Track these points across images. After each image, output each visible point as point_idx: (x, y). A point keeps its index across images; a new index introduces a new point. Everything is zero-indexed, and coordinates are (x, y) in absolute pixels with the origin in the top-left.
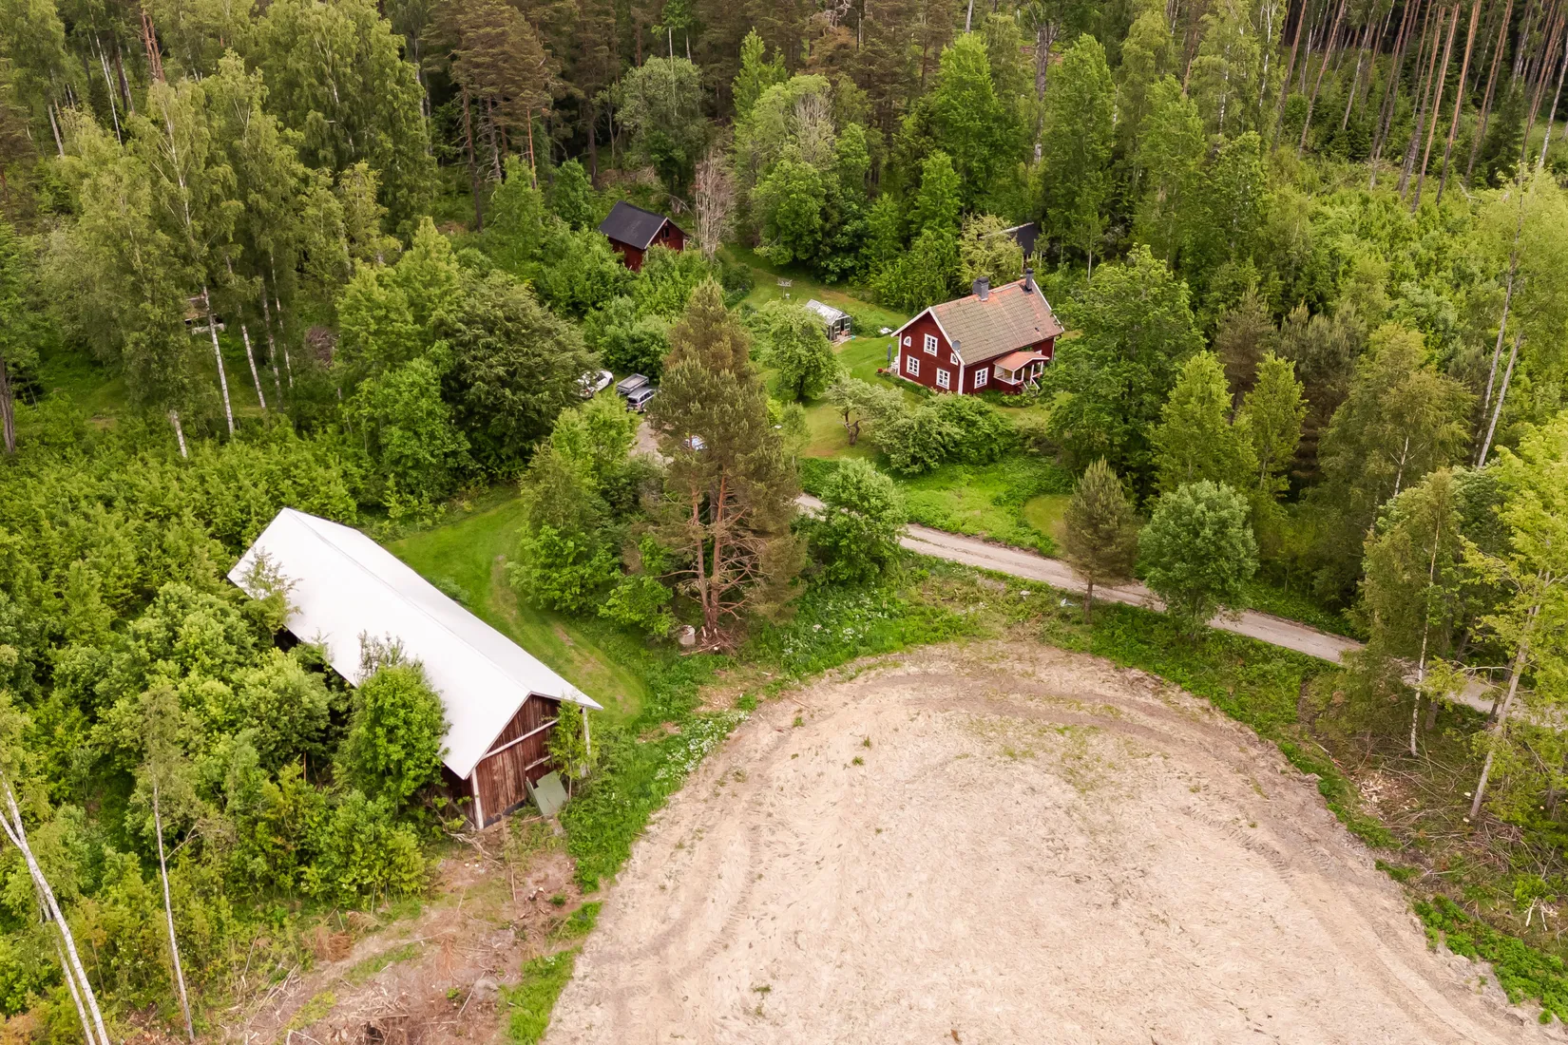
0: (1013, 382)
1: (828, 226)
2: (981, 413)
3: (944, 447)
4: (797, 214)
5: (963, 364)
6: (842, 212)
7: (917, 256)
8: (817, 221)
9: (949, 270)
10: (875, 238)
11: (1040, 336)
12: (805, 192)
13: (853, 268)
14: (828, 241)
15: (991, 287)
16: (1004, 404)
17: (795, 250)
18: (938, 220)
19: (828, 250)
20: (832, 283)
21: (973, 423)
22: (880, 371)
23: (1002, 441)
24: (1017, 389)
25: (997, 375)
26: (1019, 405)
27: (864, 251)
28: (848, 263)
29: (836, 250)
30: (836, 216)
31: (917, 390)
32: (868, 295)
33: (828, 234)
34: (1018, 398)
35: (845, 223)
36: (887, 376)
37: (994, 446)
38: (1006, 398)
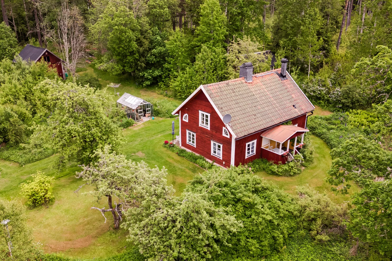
0: (280, 152)
1: (141, 49)
2: (256, 191)
3: (217, 241)
4: (121, 41)
5: (234, 137)
6: (151, 42)
7: (198, 63)
8: (134, 45)
9: (220, 72)
10: (173, 57)
11: (297, 113)
12: (125, 25)
13: (160, 76)
14: (143, 59)
15: (254, 73)
16: (273, 173)
17: (124, 66)
18: (212, 41)
19: (143, 65)
20: (148, 86)
21: (251, 206)
22: (166, 143)
23: (285, 225)
24: (283, 159)
25: (264, 145)
26: (287, 174)
27: (166, 65)
28: (157, 73)
29: (149, 65)
30: (146, 43)
31: (194, 159)
32: (170, 93)
33: (142, 55)
34: (286, 167)
35: (154, 48)
36: (172, 146)
37: (277, 233)
38: (275, 168)
